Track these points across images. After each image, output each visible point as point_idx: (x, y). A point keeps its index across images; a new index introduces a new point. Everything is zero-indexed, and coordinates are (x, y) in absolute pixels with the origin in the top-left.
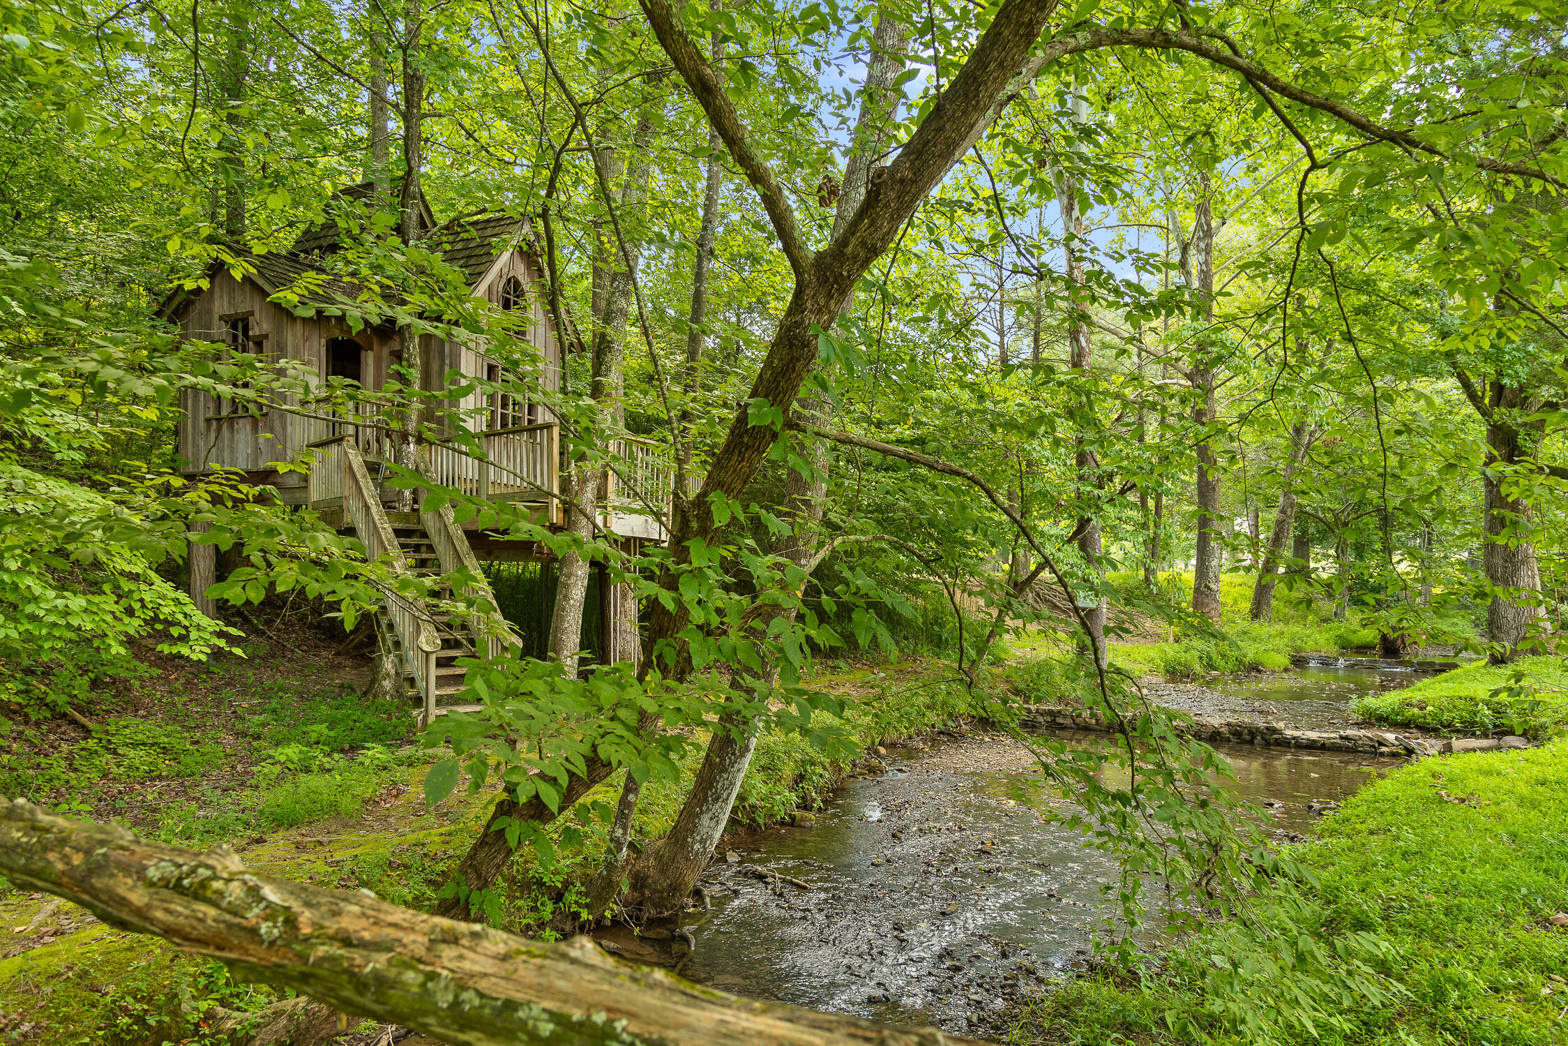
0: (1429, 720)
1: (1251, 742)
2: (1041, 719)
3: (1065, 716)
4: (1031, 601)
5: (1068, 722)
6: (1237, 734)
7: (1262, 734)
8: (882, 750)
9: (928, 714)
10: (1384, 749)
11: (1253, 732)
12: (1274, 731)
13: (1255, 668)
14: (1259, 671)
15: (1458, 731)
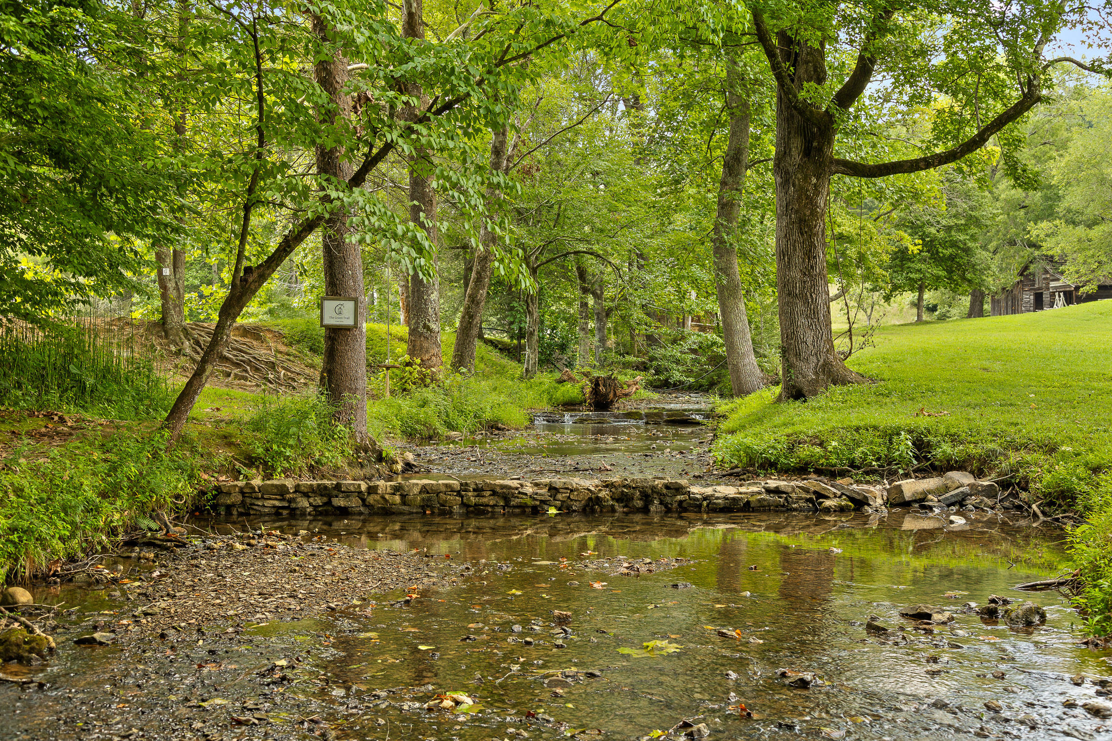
0: (833, 460)
1: (645, 510)
2: (303, 503)
3: (348, 494)
4: (188, 351)
5: (354, 503)
6: (623, 499)
7: (660, 494)
8: (23, 596)
9: (106, 506)
10: (828, 503)
11: (648, 495)
12: (678, 489)
13: (494, 427)
14: (499, 429)
15: (873, 472)
